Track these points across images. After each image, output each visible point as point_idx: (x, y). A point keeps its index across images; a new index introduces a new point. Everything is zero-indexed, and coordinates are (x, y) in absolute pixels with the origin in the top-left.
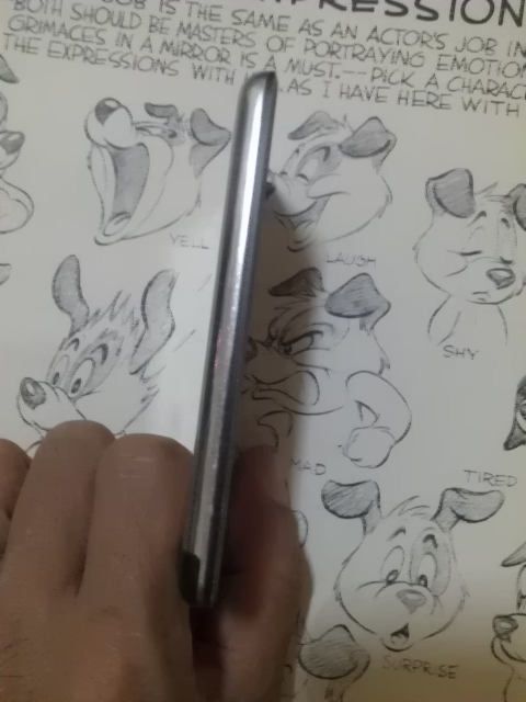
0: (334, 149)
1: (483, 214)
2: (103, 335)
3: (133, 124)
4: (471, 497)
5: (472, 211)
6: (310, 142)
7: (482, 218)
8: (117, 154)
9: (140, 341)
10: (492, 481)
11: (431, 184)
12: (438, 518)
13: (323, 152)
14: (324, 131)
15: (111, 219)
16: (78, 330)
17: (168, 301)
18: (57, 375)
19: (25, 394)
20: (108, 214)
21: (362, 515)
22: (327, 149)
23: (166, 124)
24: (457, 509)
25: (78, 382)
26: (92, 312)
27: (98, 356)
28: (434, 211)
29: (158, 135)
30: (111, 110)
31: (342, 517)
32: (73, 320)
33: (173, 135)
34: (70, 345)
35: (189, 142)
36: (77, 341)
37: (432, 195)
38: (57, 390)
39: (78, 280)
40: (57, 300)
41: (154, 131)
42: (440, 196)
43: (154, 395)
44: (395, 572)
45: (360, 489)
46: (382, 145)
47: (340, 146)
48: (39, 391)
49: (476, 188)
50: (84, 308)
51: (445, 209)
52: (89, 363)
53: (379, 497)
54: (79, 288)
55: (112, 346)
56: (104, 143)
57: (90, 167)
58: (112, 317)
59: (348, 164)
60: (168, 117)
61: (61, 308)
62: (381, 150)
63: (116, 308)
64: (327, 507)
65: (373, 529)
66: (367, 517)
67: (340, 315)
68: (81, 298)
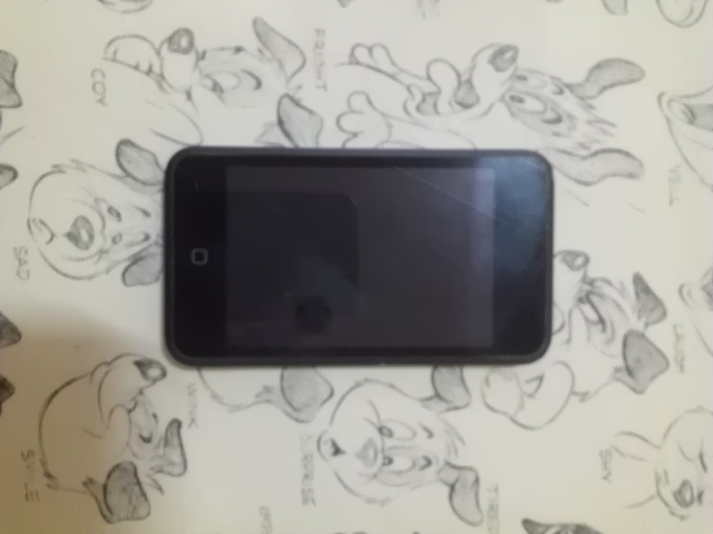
9: (570, 154)
16: (572, 92)
18: (525, 79)
21: (438, 396)
24: (460, 483)
34: (557, 86)
52: (542, 108)
54: (612, 86)
65: (426, 408)
66: (436, 400)
67: (625, 345)
68: (605, 88)
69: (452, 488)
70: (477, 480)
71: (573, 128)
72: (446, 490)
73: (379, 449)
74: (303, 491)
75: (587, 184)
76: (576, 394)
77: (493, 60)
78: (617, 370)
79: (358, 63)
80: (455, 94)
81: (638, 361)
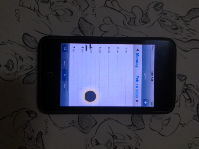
2: (181, 28)
9: (181, 41)
16: (182, 19)
18: (166, 14)
19: (158, 4)
25: (164, 21)
27: (174, 27)
32: (185, 17)
34: (177, 17)
36: (178, 19)
38: (160, 15)
40: (191, 11)
44: (117, 138)
48: (160, 9)
50: (189, 20)
54: (196, 17)
55: (178, 31)
58: (187, 30)
61: (188, 12)
66: (133, 126)
68: (193, 18)
73: (112, 143)
75: (187, 51)
76: (181, 124)
77: (154, 7)
78: (195, 116)
79: (108, 7)
80: (141, 18)
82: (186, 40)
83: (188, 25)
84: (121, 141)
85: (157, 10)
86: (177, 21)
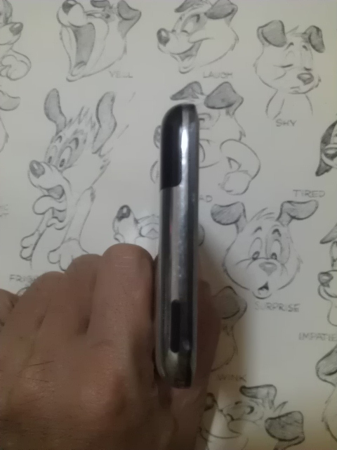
0: (202, 16)
1: (292, 44)
2: (75, 132)
3: (84, 12)
4: (299, 205)
5: (285, 43)
6: (188, 13)
7: (291, 46)
8: (77, 30)
9: (97, 134)
10: (311, 195)
11: (260, 30)
12: (281, 219)
13: (196, 18)
14: (195, 6)
15: (75, 66)
16: (61, 131)
17: (112, 110)
18: (51, 158)
19: (33, 170)
20: (74, 63)
21: (236, 222)
22: (198, 16)
23: (104, 11)
24: (291, 213)
25: (63, 161)
26: (68, 120)
27: (73, 145)
28: (263, 44)
29: (99, 18)
30: (71, 6)
31: (224, 224)
32: (57, 126)
33: (108, 16)
34: (57, 140)
35: (117, 19)
36: (60, 137)
37: (261, 36)
38: (52, 167)
39: (59, 103)
40: (47, 115)
41: (96, 15)
42: (266, 36)
43: (108, 164)
44: (257, 253)
45: (233, 207)
46: (230, 11)
47: (205, 14)
48: (41, 168)
49: (286, 30)
50: (63, 118)
51: (270, 43)
52: (69, 149)
53: (244, 211)
54: (60, 107)
55: (81, 138)
56: (69, 25)
57: (61, 39)
58: (80, 122)
59: (211, 22)
60: (104, 7)
61: (50, 119)
62: (229, 14)
63: (82, 116)
64: (215, 220)
65: (242, 230)
66: (238, 223)
67: (213, 108)
68: (61, 112)
69: (293, 218)
70: (290, 202)
71: (82, 132)
72: (294, 221)
73: (266, 261)
74: (289, 311)
75: (116, 124)
76: (240, 139)
77: (37, 175)
78: (228, 113)
79: (31, 256)
80: (55, 199)
81: (223, 100)
82: (97, 126)
83: (71, 120)
84: (264, 245)
85: (43, 173)
86: (64, 139)
